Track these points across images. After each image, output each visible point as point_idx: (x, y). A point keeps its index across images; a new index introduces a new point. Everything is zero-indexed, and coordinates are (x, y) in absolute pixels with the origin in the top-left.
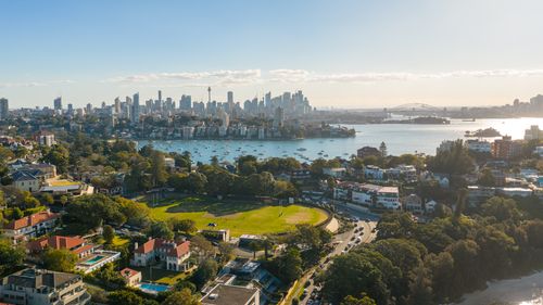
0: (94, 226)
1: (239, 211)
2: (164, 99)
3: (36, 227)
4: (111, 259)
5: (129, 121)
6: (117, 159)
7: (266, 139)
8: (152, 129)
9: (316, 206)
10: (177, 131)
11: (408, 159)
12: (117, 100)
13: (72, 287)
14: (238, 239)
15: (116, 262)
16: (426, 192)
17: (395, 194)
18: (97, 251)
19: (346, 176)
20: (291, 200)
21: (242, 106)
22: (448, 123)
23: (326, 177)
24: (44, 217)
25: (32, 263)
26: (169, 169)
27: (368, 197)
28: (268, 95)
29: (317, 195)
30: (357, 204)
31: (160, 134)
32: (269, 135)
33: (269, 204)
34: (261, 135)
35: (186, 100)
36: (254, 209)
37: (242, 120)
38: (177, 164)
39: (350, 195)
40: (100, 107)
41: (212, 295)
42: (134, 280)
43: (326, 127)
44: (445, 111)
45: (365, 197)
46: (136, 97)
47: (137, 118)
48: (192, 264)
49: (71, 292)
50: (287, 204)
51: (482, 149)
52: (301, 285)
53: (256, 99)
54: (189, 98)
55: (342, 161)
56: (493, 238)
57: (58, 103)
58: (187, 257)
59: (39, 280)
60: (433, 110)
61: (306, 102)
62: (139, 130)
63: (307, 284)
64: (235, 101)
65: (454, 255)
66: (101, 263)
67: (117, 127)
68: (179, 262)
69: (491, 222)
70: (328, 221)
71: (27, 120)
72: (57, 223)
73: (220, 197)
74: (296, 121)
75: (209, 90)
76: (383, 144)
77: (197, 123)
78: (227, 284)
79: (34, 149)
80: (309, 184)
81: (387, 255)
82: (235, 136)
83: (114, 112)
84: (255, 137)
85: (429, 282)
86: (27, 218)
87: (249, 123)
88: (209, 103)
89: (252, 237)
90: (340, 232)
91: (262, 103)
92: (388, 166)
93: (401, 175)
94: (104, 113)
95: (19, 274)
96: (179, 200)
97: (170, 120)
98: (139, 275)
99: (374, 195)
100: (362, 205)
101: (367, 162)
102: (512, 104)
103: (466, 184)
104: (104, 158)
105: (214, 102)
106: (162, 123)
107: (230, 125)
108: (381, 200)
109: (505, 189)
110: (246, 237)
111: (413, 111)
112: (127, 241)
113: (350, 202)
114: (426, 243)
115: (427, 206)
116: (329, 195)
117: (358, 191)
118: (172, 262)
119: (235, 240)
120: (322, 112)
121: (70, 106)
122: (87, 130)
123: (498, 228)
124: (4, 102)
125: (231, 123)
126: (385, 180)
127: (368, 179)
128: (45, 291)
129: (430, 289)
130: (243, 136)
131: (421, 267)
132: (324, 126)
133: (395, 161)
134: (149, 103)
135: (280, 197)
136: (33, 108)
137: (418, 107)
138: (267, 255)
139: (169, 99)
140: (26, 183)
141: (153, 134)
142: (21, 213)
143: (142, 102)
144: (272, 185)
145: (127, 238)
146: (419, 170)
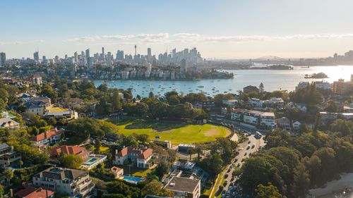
0: (84, 139)
1: (173, 128)
2: (106, 53)
3: (49, 139)
4: (101, 160)
5: (86, 68)
6: (86, 93)
7: (176, 80)
8: (101, 73)
9: (221, 125)
10: (118, 75)
11: (278, 94)
12: (76, 53)
13: (83, 179)
14: (177, 147)
15: (105, 162)
16: (292, 116)
17: (272, 117)
18: (92, 155)
19: (238, 105)
20: (205, 121)
21: (157, 58)
22: (292, 69)
23: (225, 106)
24: (54, 133)
25: (54, 163)
26: (121, 100)
27: (255, 119)
28: (174, 50)
29: (221, 118)
30: (247, 123)
31: (107, 76)
32: (178, 77)
33: (190, 124)
34: (173, 77)
35: (120, 54)
36: (182, 127)
37: (159, 67)
38: (125, 97)
39: (242, 117)
40: (64, 58)
41: (172, 184)
42: (119, 174)
43: (215, 72)
44: (289, 61)
45: (252, 119)
46: (88, 51)
47: (91, 66)
48: (153, 164)
49: (83, 183)
50: (203, 124)
51: (325, 88)
52: (222, 177)
53: (166, 53)
54: (122, 52)
55: (234, 95)
56: (343, 147)
57: (36, 55)
58: (149, 159)
59: (63, 175)
60: (282, 61)
61: (199, 55)
62: (93, 74)
63: (226, 176)
64: (152, 55)
65: (320, 158)
66: (96, 163)
67: (78, 71)
68: (145, 162)
69: (339, 136)
70: (232, 135)
71: (19, 67)
72: (62, 137)
73: (158, 119)
74: (195, 68)
75: (136, 47)
76: (262, 84)
77: (131, 69)
78: (178, 176)
79: (30, 87)
80: (215, 110)
81: (278, 158)
82: (155, 78)
83: (74, 62)
84: (169, 79)
85: (307, 175)
86: (43, 134)
87: (165, 69)
88: (135, 56)
89: (186, 145)
90: (241, 142)
91: (170, 55)
92: (265, 99)
93: (274, 104)
94: (67, 62)
95: (48, 170)
96: (131, 120)
97: (113, 67)
98: (122, 171)
99: (259, 118)
100: (251, 124)
101: (251, 96)
102: (333, 56)
103: (318, 111)
104: (78, 93)
105: (139, 55)
106: (108, 69)
107: (152, 70)
108: (264, 121)
109: (344, 114)
110: (182, 145)
111: (268, 61)
112: (107, 148)
113: (243, 122)
114: (299, 149)
115: (294, 125)
116: (228, 117)
117: (248, 115)
118: (141, 162)
119: (176, 148)
120: (209, 62)
121: (44, 57)
122: (59, 73)
123: (345, 140)
124: (3, 55)
125: (152, 69)
126: (265, 108)
127: (253, 107)
128: (67, 182)
129: (308, 179)
130: (161, 78)
131: (301, 166)
132: (213, 71)
133: (269, 95)
134: (96, 55)
135: (197, 119)
136: (21, 58)
137: (271, 58)
138: (199, 158)
139: (109, 53)
140: (35, 110)
141: (102, 76)
142: (38, 130)
143: (91, 55)
144: (192, 111)
145: (107, 146)
146: (286, 101)
